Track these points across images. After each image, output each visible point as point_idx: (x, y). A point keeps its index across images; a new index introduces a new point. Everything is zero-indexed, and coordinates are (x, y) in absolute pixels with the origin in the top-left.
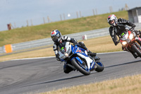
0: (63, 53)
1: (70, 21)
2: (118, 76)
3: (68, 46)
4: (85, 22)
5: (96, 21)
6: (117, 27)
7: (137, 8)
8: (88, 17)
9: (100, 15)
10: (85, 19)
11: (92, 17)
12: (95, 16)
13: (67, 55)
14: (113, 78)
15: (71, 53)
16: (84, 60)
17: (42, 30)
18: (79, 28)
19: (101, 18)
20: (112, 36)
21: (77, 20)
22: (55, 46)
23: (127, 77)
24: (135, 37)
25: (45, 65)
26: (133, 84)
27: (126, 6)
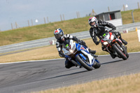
0: (68, 50)
1: (38, 27)
2: (86, 81)
3: (72, 43)
4: (53, 27)
5: (64, 26)
6: (97, 28)
7: (104, 14)
8: (56, 23)
9: (67, 21)
10: (52, 24)
11: (60, 22)
12: (62, 22)
13: (72, 51)
14: (81, 82)
15: (76, 49)
16: (86, 56)
17: (10, 36)
18: (47, 33)
19: (68, 23)
20: (92, 37)
21: (45, 26)
22: (58, 43)
23: (94, 82)
24: (115, 39)
25: (13, 70)
26: (101, 88)
27: (93, 12)
